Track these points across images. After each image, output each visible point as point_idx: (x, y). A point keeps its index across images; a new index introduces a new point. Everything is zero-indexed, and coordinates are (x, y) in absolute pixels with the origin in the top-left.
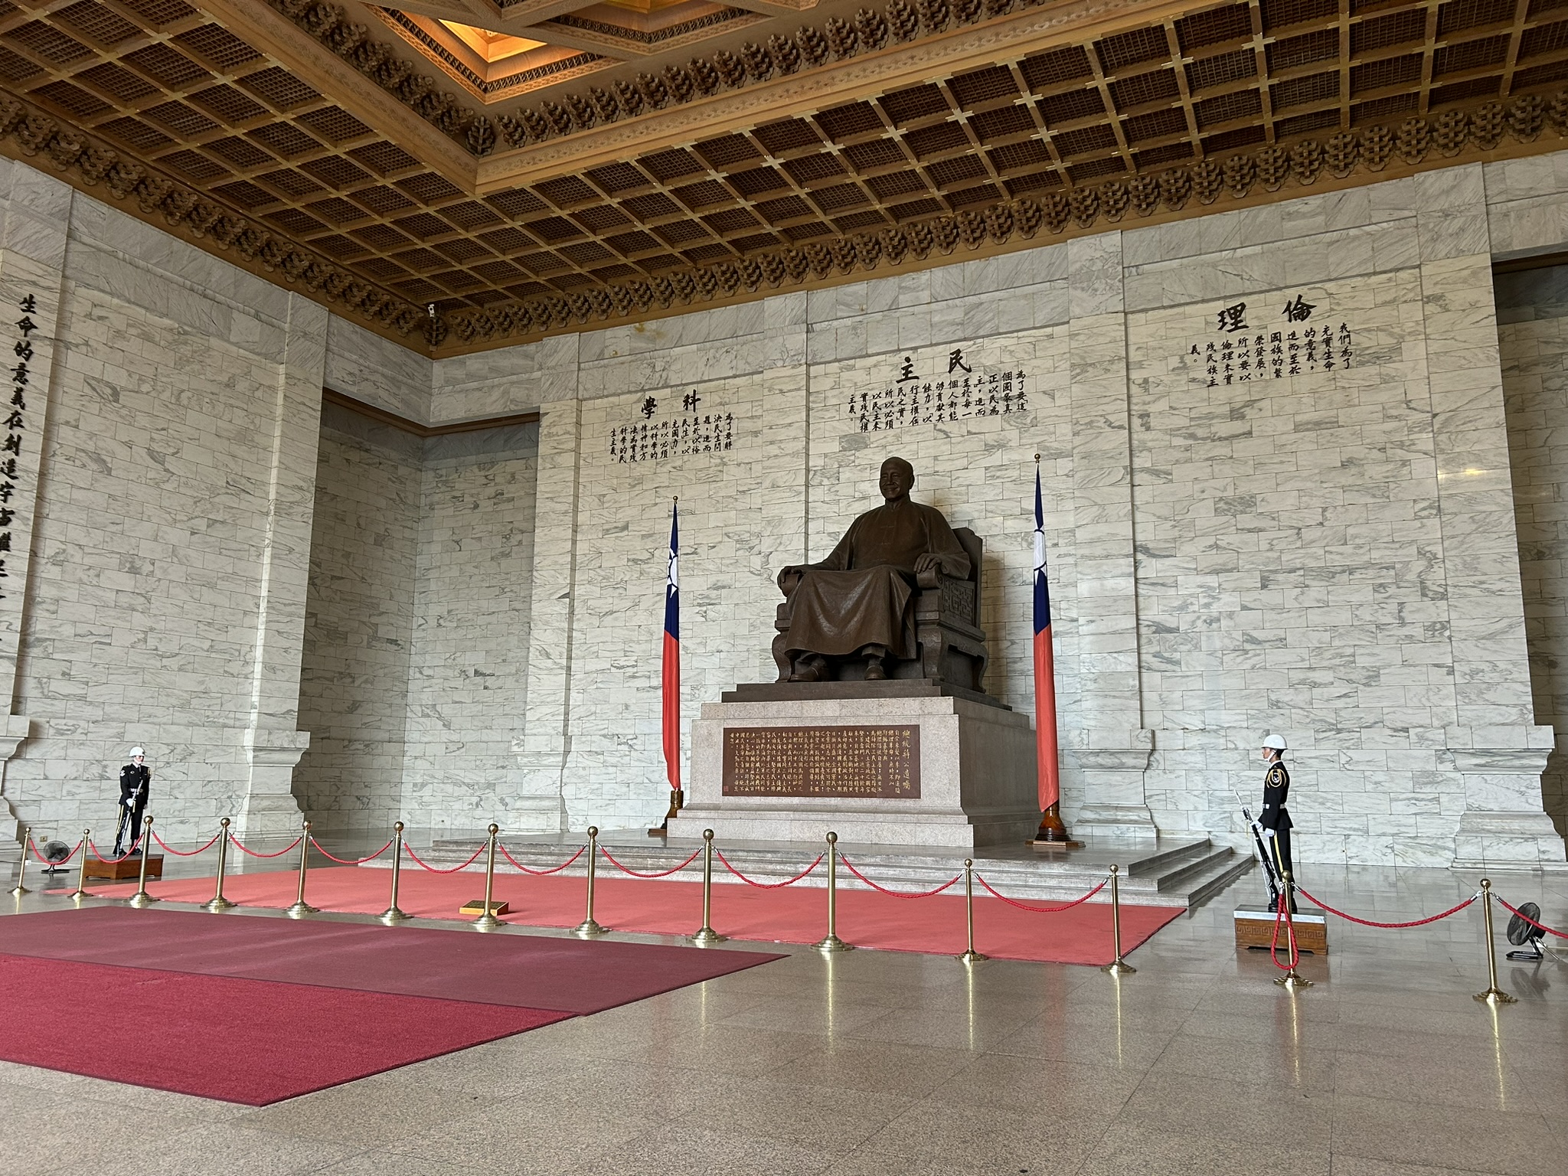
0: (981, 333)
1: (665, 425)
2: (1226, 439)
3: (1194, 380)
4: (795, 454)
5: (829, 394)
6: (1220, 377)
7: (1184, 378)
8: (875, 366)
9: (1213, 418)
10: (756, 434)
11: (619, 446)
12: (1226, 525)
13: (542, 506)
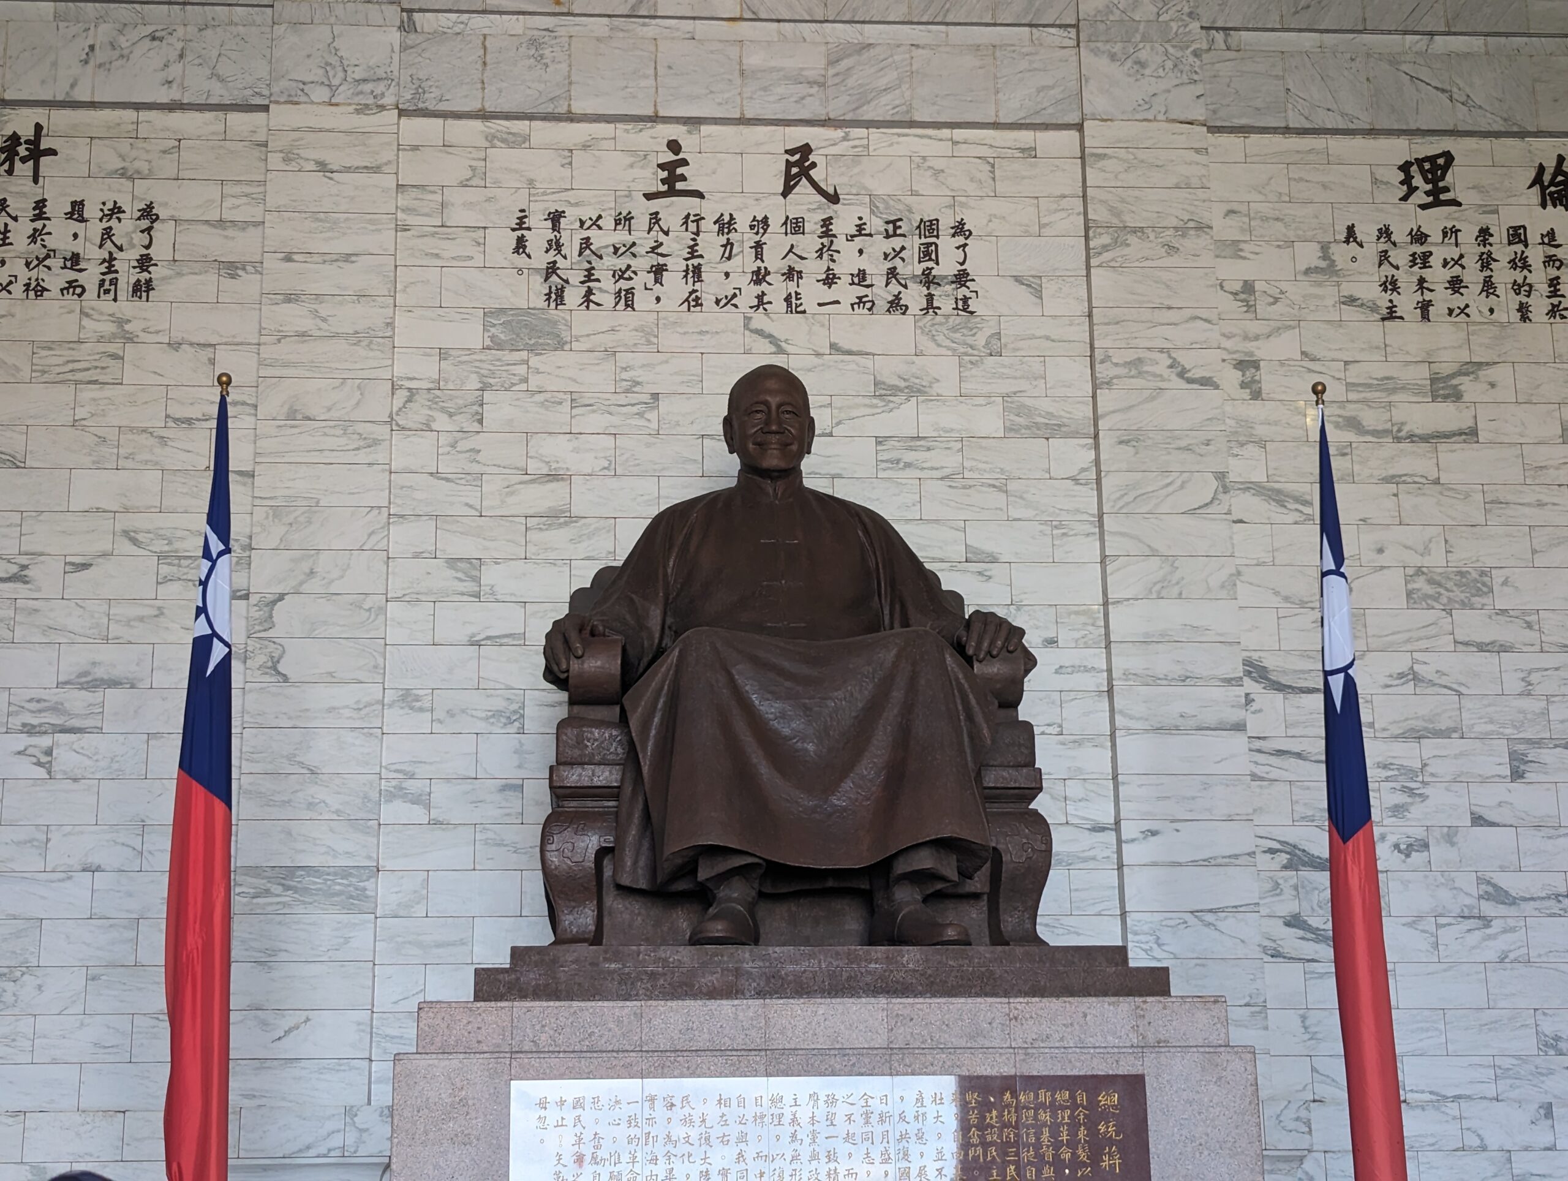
0: (869, 113)
2: (1425, 439)
3: (1351, 301)
5: (456, 196)
6: (1407, 301)
7: (1330, 294)
8: (585, 147)
9: (1394, 391)
10: (232, 269)
12: (1432, 631)
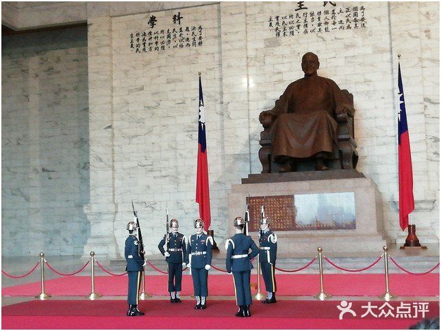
1: (162, 31)
4: (240, 49)
5: (257, 16)
11: (135, 43)
13: (91, 77)
